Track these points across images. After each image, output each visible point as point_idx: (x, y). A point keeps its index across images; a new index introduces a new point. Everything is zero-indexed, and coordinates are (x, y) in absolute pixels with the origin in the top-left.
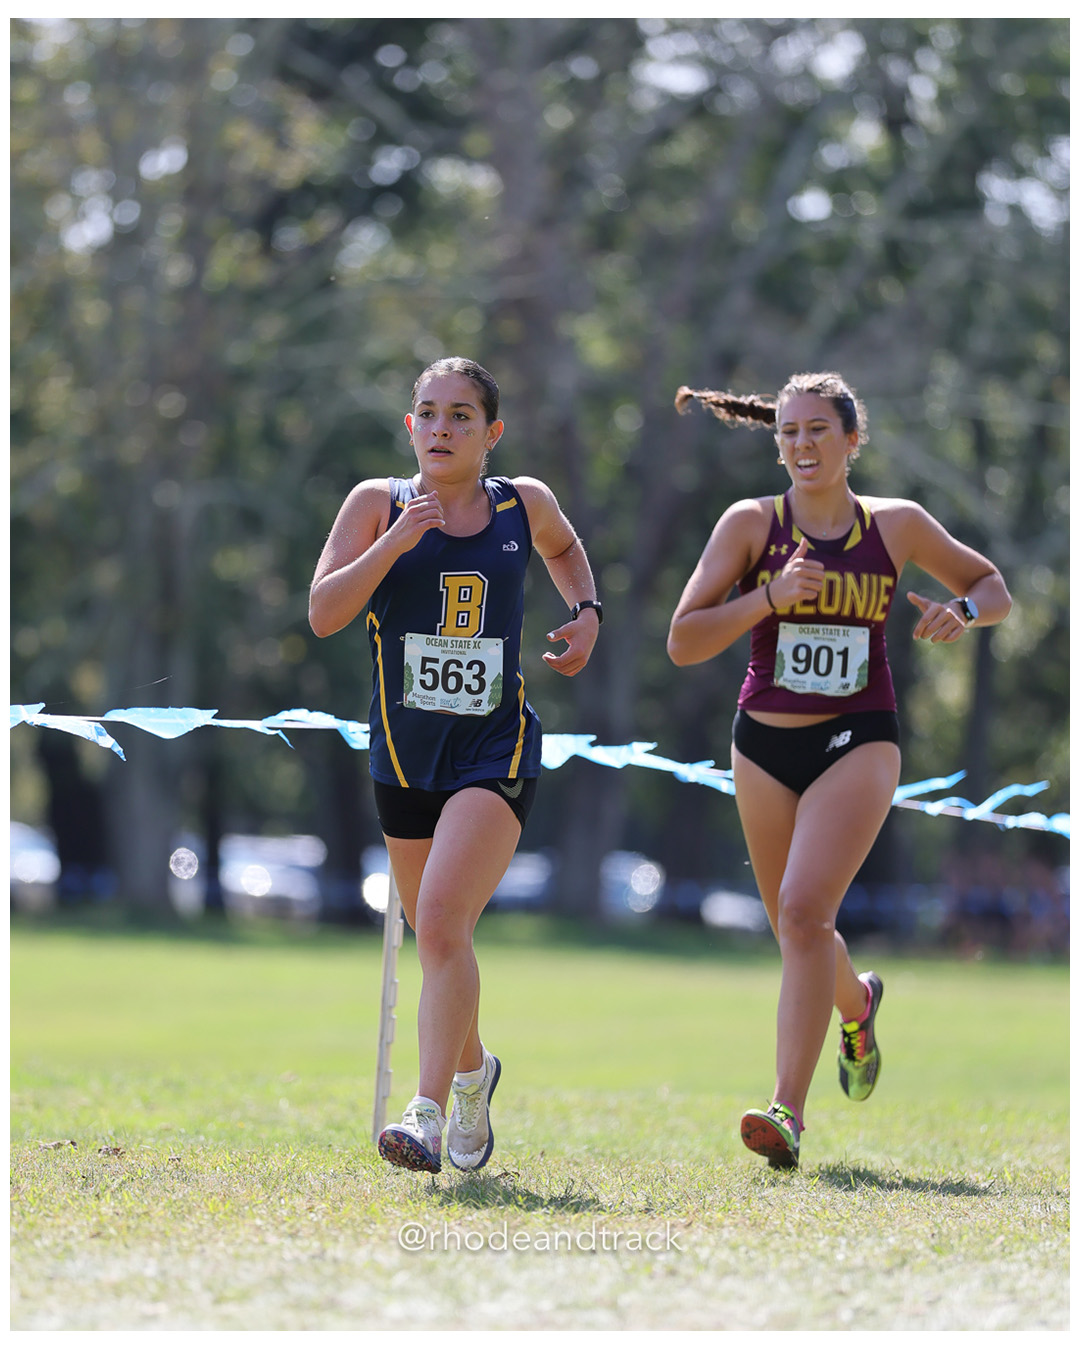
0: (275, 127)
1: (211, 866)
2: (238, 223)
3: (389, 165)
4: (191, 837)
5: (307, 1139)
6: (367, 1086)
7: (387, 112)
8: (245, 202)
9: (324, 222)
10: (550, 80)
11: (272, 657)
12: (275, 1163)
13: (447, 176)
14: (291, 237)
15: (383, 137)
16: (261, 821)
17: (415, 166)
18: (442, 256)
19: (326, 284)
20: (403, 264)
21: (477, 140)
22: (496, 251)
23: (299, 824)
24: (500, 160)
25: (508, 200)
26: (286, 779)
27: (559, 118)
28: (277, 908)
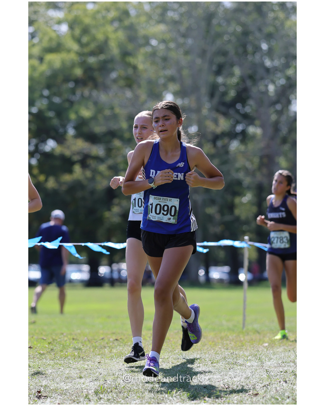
0: (216, 122)
1: (207, 273)
2: (208, 141)
3: (239, 128)
4: (203, 267)
5: (229, 329)
6: (241, 318)
7: (238, 117)
8: (210, 137)
9: (226, 140)
10: (272, 110)
11: (218, 230)
12: (223, 334)
13: (251, 130)
14: (219, 143)
15: (238, 122)
16: (217, 263)
17: (245, 128)
18: (251, 146)
19: (227, 152)
20: (242, 148)
21: (257, 122)
22: (262, 145)
23: (225, 264)
24: (262, 126)
25: (264, 134)
26: (222, 254)
27: (274, 117)
28: (221, 281)
